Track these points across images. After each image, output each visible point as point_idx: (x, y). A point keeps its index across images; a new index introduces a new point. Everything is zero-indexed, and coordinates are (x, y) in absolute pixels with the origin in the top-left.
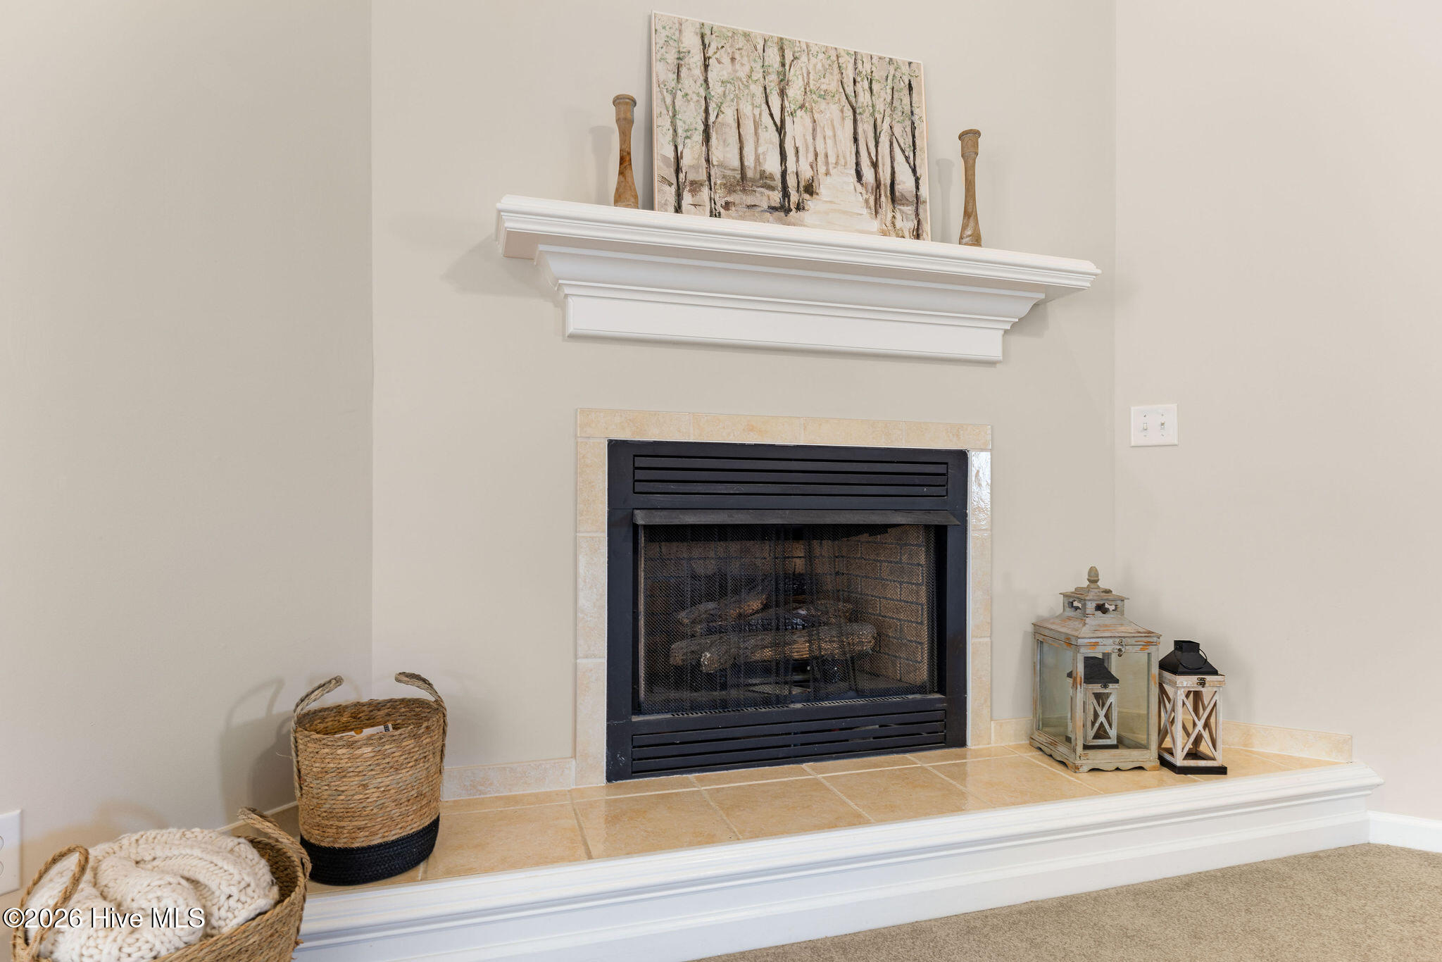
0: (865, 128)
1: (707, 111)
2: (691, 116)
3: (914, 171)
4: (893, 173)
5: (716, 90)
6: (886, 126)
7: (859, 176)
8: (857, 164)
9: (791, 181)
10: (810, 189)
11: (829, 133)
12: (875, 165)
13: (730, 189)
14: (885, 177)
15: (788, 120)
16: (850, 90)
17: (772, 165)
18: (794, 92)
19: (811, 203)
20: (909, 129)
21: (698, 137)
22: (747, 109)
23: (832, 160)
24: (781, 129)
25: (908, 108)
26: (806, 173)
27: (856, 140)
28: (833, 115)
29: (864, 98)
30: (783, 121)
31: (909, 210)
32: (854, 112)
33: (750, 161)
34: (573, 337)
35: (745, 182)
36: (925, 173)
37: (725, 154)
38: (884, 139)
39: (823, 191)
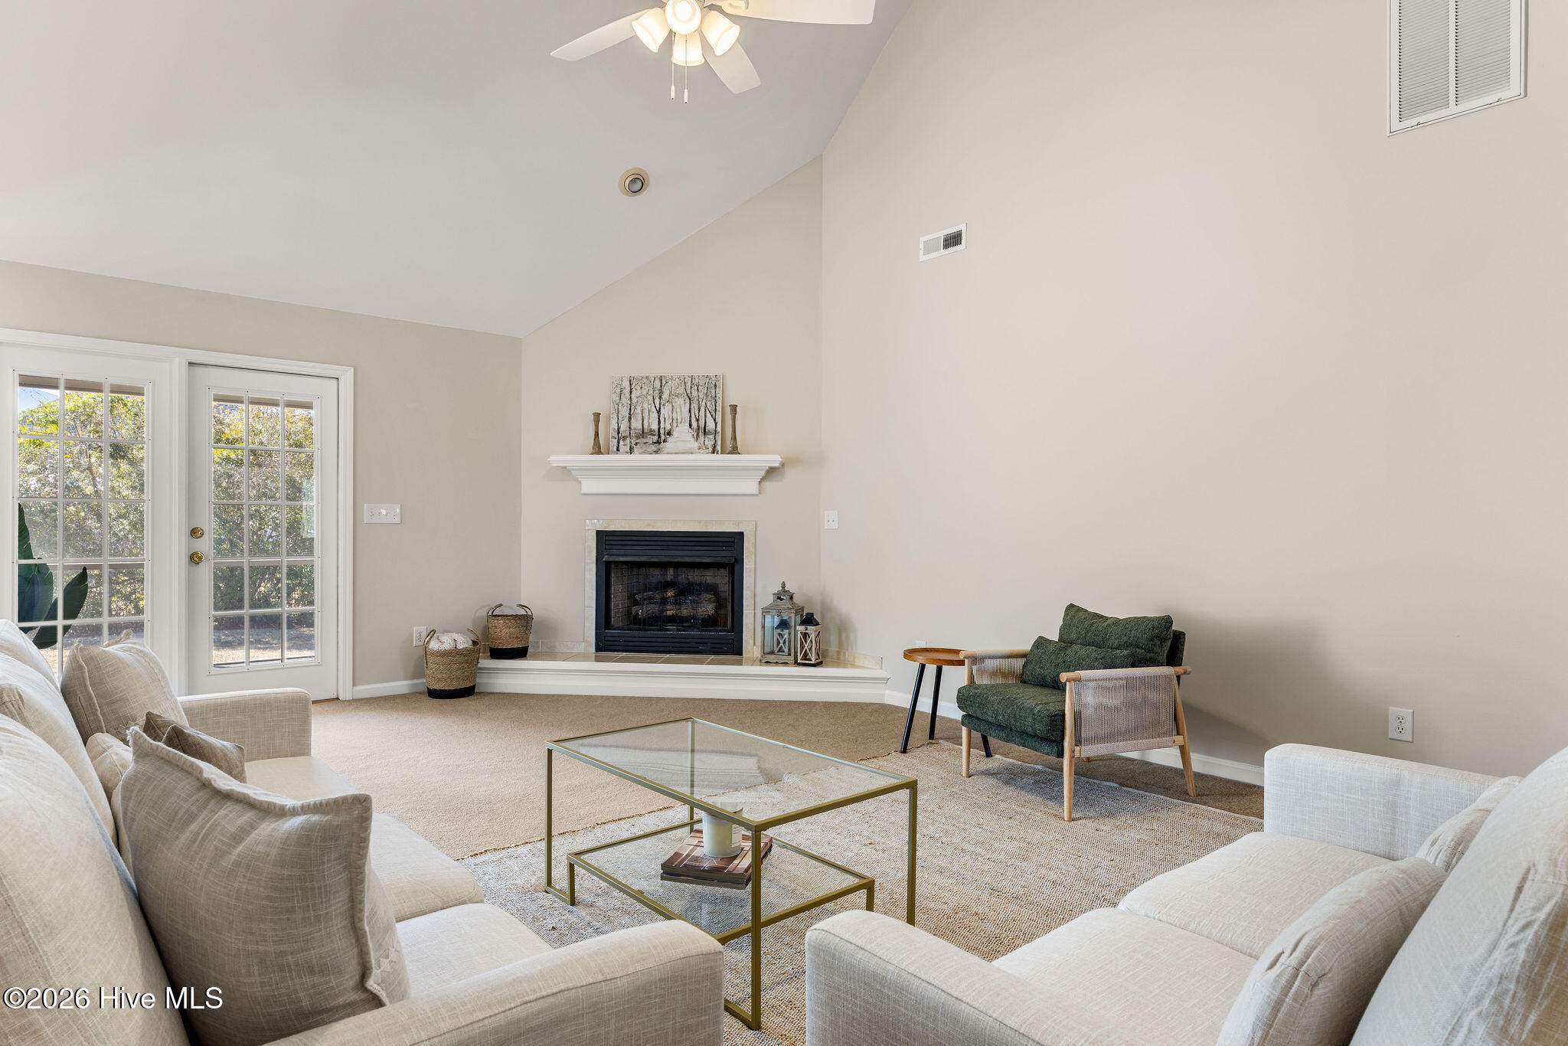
0: (695, 406)
1: (630, 409)
2: (624, 412)
3: (715, 420)
4: (705, 422)
5: (634, 400)
6: (703, 404)
7: (690, 425)
8: (690, 421)
9: (662, 431)
10: (669, 434)
11: (679, 410)
12: (698, 420)
13: (638, 437)
14: (702, 425)
15: (662, 408)
16: (689, 392)
17: (655, 427)
18: (665, 396)
19: (670, 439)
20: (713, 404)
21: (627, 420)
22: (646, 406)
23: (679, 420)
24: (659, 412)
25: (713, 395)
26: (668, 427)
27: (690, 411)
28: (681, 404)
29: (695, 394)
30: (660, 409)
31: (712, 437)
32: (690, 399)
33: (646, 426)
34: (585, 494)
35: (643, 434)
36: (719, 420)
37: (636, 424)
38: (702, 409)
39: (675, 433)
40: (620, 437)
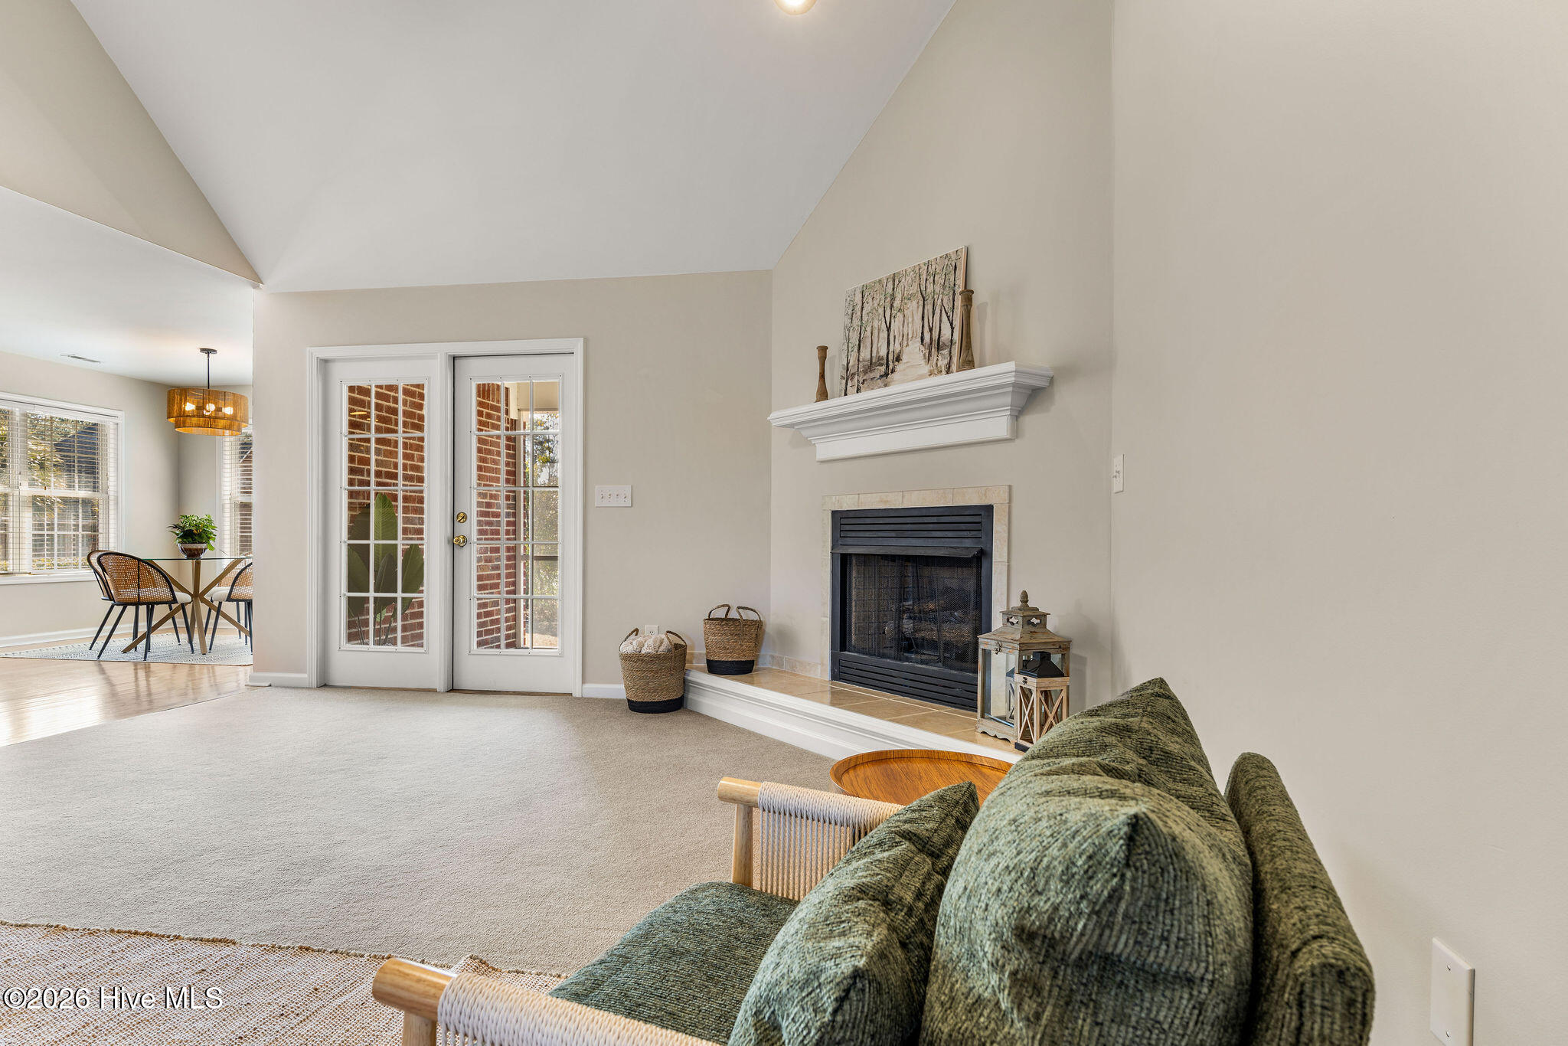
0: (929, 307)
1: (860, 333)
2: (854, 339)
3: (951, 324)
4: (940, 330)
5: (865, 318)
6: (940, 301)
7: (922, 340)
8: (922, 333)
9: (891, 357)
10: (898, 358)
11: (910, 320)
12: (931, 330)
13: (866, 371)
14: (936, 335)
15: (892, 321)
16: (923, 288)
17: (884, 352)
18: (897, 304)
19: (899, 367)
20: (951, 298)
21: (856, 349)
22: (876, 324)
23: (910, 336)
24: (889, 329)
25: (952, 285)
26: (898, 348)
27: (923, 317)
28: (914, 308)
29: (930, 289)
30: (890, 323)
31: (946, 352)
32: (924, 298)
33: (874, 355)
35: (871, 366)
36: (957, 323)
37: (865, 354)
38: (938, 311)
39: (904, 358)
40: (848, 377)
